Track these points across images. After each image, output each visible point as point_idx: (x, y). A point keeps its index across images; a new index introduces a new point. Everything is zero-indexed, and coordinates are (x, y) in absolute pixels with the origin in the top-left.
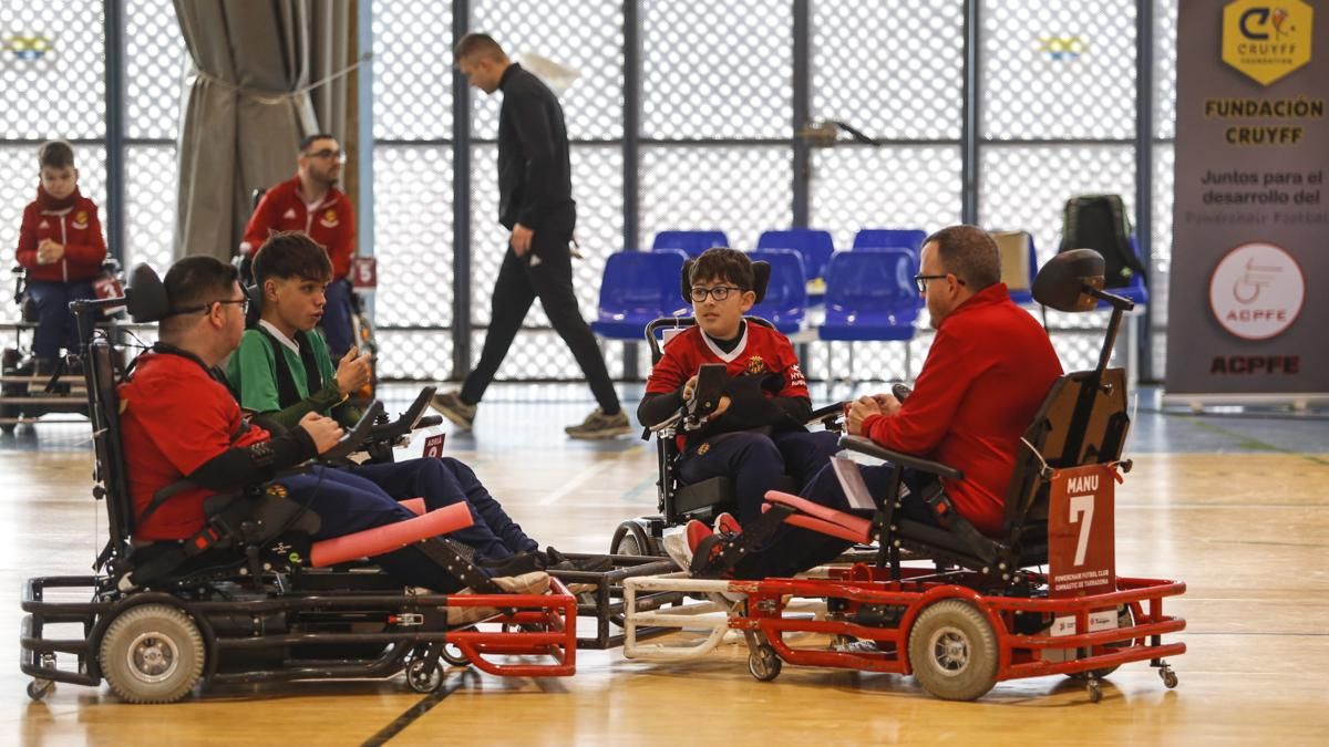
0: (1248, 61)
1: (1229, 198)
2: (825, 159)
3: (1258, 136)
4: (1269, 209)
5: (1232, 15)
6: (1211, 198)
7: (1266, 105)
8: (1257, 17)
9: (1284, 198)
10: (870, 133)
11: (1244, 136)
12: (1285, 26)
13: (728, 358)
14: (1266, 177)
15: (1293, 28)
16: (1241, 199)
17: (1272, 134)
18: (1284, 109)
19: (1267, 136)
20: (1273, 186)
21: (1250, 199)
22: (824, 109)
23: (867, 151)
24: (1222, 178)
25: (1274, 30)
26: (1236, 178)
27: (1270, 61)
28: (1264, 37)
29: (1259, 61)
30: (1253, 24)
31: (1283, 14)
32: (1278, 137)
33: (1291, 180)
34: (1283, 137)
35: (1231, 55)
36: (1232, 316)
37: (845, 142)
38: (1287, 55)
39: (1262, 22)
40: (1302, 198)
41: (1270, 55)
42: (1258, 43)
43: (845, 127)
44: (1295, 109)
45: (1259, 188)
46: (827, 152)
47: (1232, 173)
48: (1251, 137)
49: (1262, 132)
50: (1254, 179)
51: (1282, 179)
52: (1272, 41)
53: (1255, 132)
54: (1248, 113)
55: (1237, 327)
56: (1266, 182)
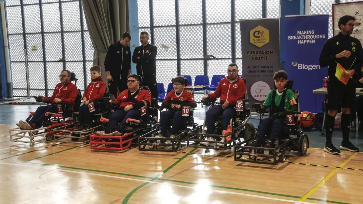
0: (256, 42)
1: (253, 72)
2: (209, 62)
3: (259, 58)
4: (262, 74)
5: (252, 32)
6: (249, 71)
7: (260, 51)
8: (257, 33)
9: (265, 71)
10: (217, 57)
11: (256, 58)
12: (263, 35)
13: (178, 96)
14: (261, 67)
15: (265, 35)
16: (256, 72)
17: (262, 58)
18: (264, 52)
19: (261, 58)
20: (263, 69)
21: (258, 72)
22: (209, 53)
23: (216, 61)
24: (251, 67)
25: (261, 36)
26: (254, 67)
27: (261, 42)
28: (259, 37)
29: (258, 42)
30: (256, 34)
31: (263, 32)
32: (263, 58)
33: (266, 67)
34: (264, 58)
35: (252, 41)
36: (255, 96)
37: (212, 59)
38: (264, 41)
39: (258, 34)
40: (269, 71)
41: (260, 41)
42: (258, 38)
43: (212, 56)
44: (266, 52)
45: (260, 69)
46: (210, 61)
47: (254, 66)
48: (257, 59)
49: (260, 57)
50: (259, 67)
51: (264, 67)
52: (261, 38)
53: (258, 57)
54: (256, 53)
55: (256, 98)
56: (261, 68)
